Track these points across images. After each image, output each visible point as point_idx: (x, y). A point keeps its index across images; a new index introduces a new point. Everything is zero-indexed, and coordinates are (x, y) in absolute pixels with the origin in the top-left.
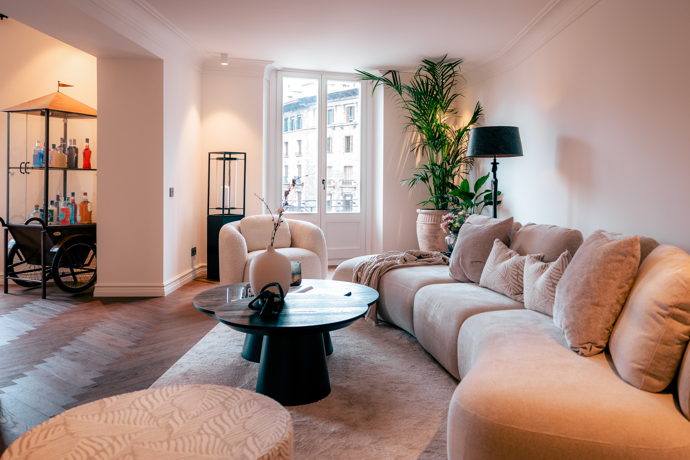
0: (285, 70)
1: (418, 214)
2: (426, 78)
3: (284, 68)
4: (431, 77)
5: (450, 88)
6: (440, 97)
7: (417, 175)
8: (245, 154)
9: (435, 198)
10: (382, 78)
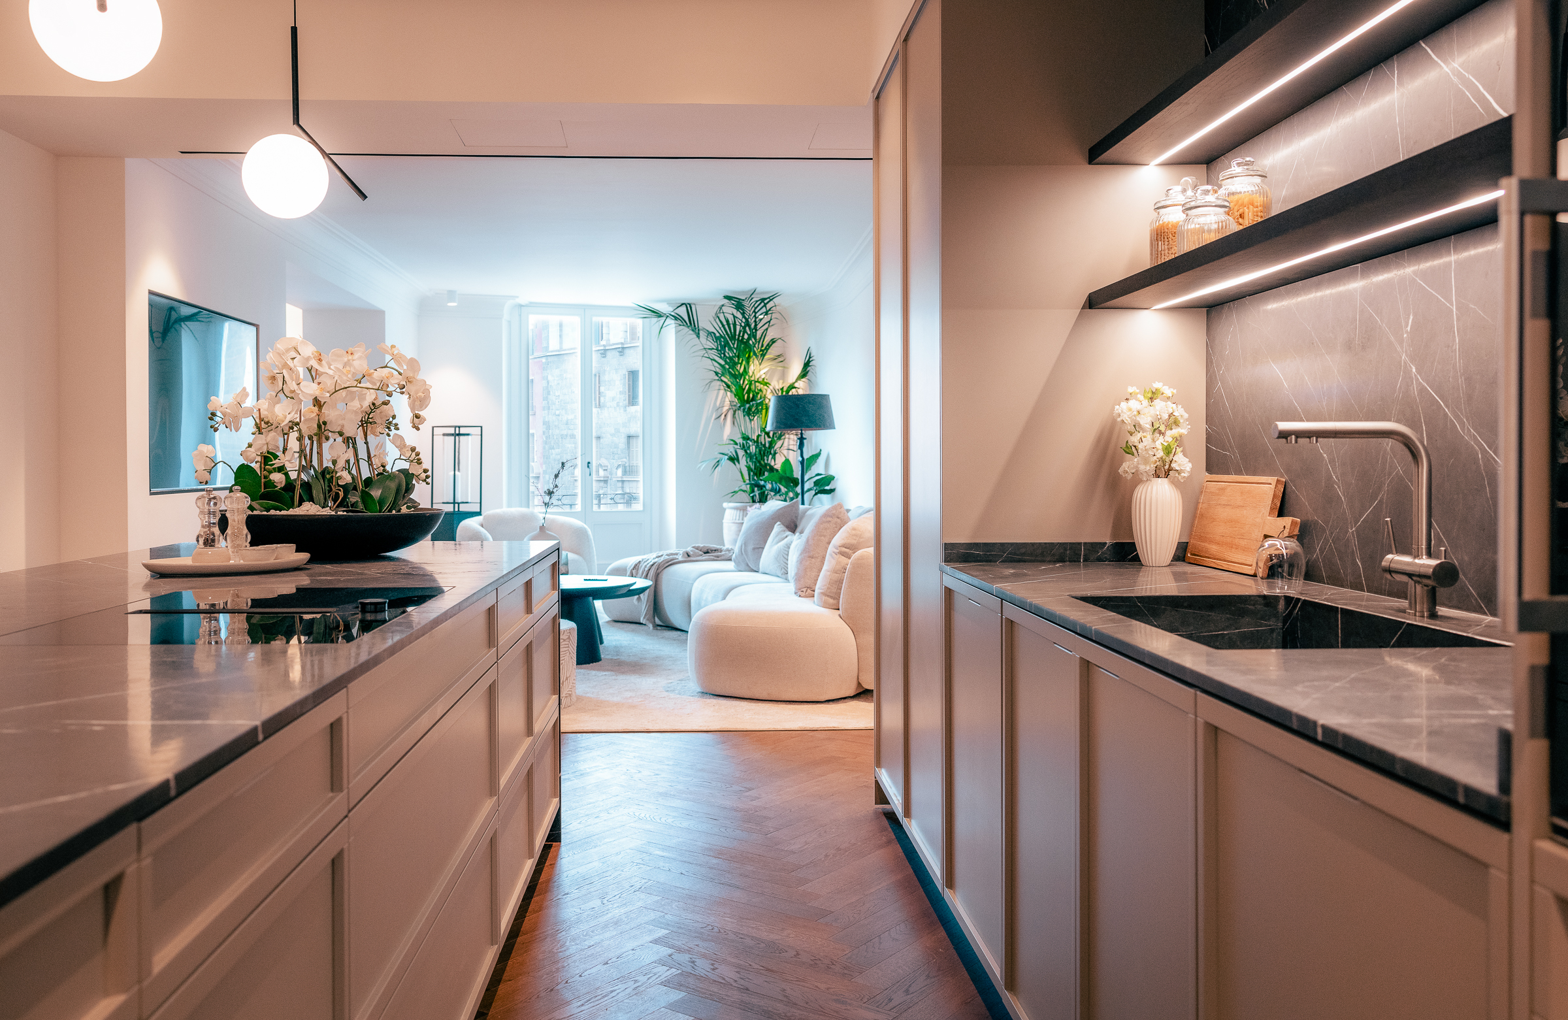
0: (531, 305)
1: (725, 509)
2: (732, 316)
3: (531, 303)
4: (739, 315)
5: (767, 329)
6: (753, 343)
7: (723, 454)
8: (481, 427)
9: (748, 486)
10: (673, 314)
